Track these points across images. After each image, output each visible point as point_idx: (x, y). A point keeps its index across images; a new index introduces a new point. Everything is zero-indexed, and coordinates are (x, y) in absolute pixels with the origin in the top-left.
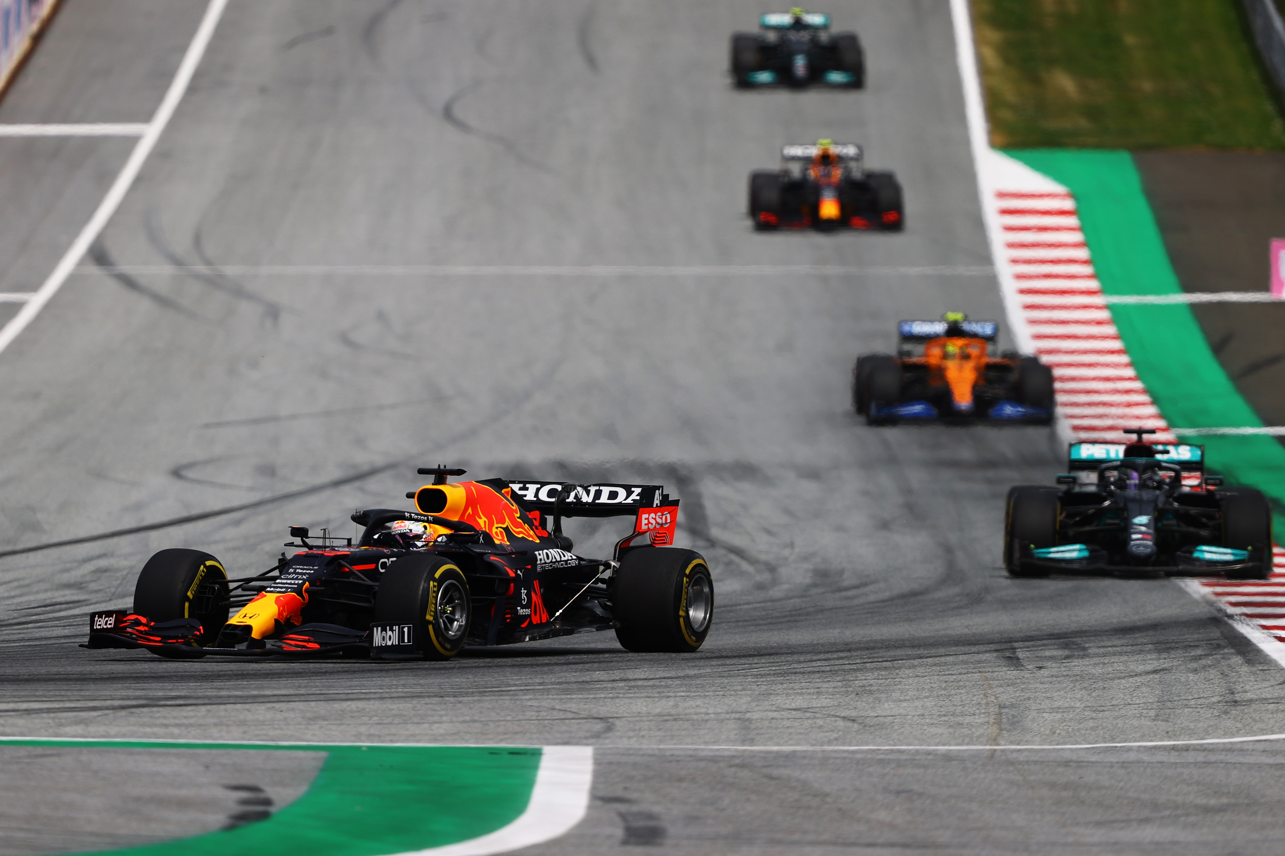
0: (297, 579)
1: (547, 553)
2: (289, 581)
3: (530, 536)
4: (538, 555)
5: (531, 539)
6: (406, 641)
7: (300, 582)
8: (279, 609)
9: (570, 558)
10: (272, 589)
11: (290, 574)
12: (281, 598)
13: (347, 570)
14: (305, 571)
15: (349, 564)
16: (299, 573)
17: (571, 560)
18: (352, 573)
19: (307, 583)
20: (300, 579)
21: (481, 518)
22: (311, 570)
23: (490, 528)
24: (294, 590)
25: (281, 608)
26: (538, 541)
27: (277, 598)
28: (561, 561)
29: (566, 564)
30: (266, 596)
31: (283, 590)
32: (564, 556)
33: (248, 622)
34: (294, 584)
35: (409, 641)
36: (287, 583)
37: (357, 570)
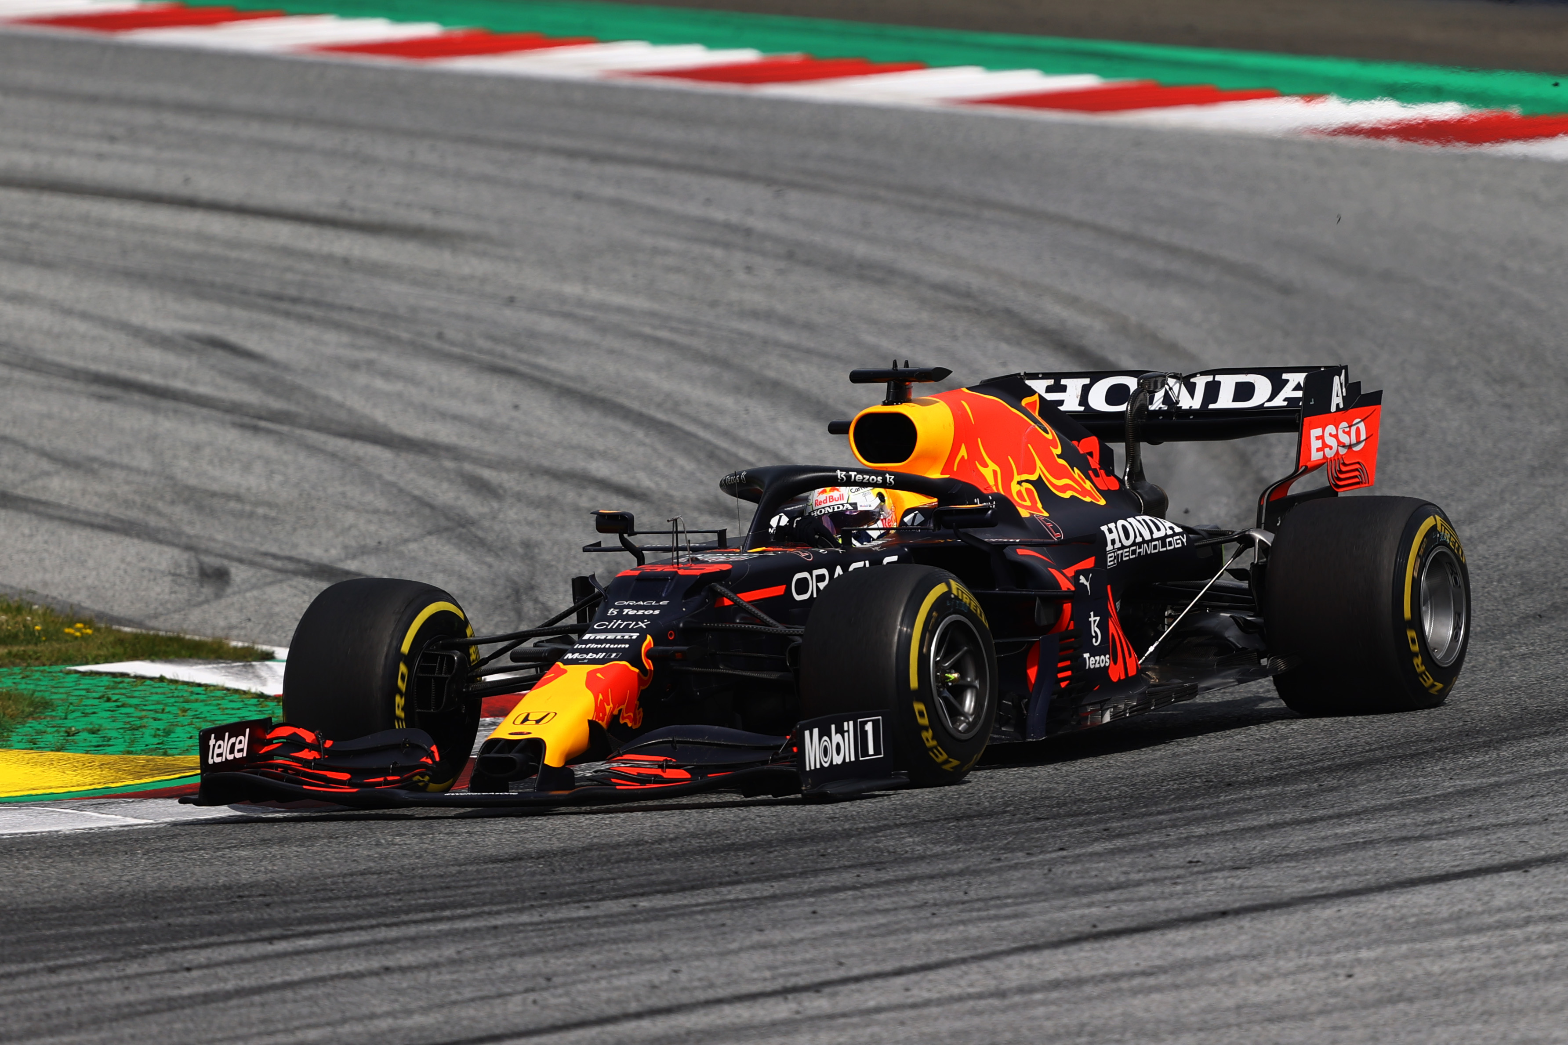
0: (626, 630)
1: (1124, 527)
2: (611, 636)
3: (1086, 493)
4: (1107, 533)
5: (1088, 499)
6: (871, 751)
7: (635, 636)
8: (596, 698)
9: (1170, 532)
10: (576, 655)
11: (610, 619)
12: (599, 675)
13: (727, 602)
14: (641, 612)
15: (731, 590)
16: (628, 617)
17: (1172, 536)
18: (739, 608)
19: (649, 637)
20: (633, 631)
21: (986, 465)
22: (654, 608)
23: (1007, 487)
24: (624, 655)
25: (601, 697)
26: (1102, 502)
27: (591, 675)
28: (1153, 540)
29: (1164, 545)
30: (565, 671)
31: (601, 656)
32: (1159, 529)
33: (534, 731)
34: (623, 641)
35: (877, 751)
36: (606, 641)
37: (749, 602)
